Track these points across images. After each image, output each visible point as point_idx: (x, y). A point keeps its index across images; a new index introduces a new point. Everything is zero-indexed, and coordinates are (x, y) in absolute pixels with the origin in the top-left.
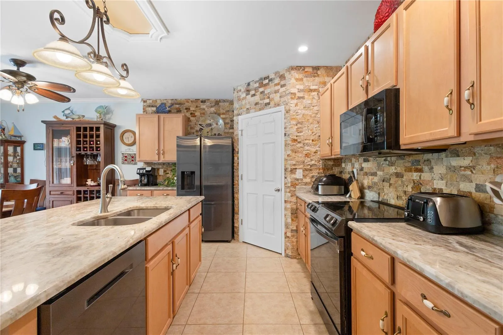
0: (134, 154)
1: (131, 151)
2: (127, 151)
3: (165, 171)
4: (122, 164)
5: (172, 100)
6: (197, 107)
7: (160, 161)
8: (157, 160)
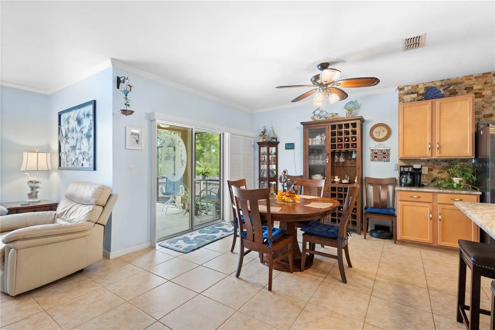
0: (387, 150)
1: (382, 146)
2: (378, 146)
3: (430, 170)
4: (371, 161)
5: (442, 80)
6: (485, 83)
7: (434, 157)
8: (430, 156)
